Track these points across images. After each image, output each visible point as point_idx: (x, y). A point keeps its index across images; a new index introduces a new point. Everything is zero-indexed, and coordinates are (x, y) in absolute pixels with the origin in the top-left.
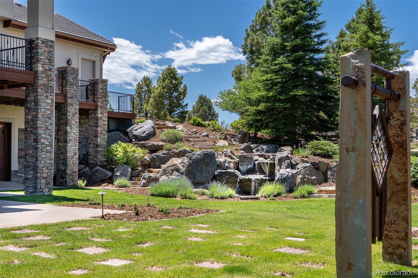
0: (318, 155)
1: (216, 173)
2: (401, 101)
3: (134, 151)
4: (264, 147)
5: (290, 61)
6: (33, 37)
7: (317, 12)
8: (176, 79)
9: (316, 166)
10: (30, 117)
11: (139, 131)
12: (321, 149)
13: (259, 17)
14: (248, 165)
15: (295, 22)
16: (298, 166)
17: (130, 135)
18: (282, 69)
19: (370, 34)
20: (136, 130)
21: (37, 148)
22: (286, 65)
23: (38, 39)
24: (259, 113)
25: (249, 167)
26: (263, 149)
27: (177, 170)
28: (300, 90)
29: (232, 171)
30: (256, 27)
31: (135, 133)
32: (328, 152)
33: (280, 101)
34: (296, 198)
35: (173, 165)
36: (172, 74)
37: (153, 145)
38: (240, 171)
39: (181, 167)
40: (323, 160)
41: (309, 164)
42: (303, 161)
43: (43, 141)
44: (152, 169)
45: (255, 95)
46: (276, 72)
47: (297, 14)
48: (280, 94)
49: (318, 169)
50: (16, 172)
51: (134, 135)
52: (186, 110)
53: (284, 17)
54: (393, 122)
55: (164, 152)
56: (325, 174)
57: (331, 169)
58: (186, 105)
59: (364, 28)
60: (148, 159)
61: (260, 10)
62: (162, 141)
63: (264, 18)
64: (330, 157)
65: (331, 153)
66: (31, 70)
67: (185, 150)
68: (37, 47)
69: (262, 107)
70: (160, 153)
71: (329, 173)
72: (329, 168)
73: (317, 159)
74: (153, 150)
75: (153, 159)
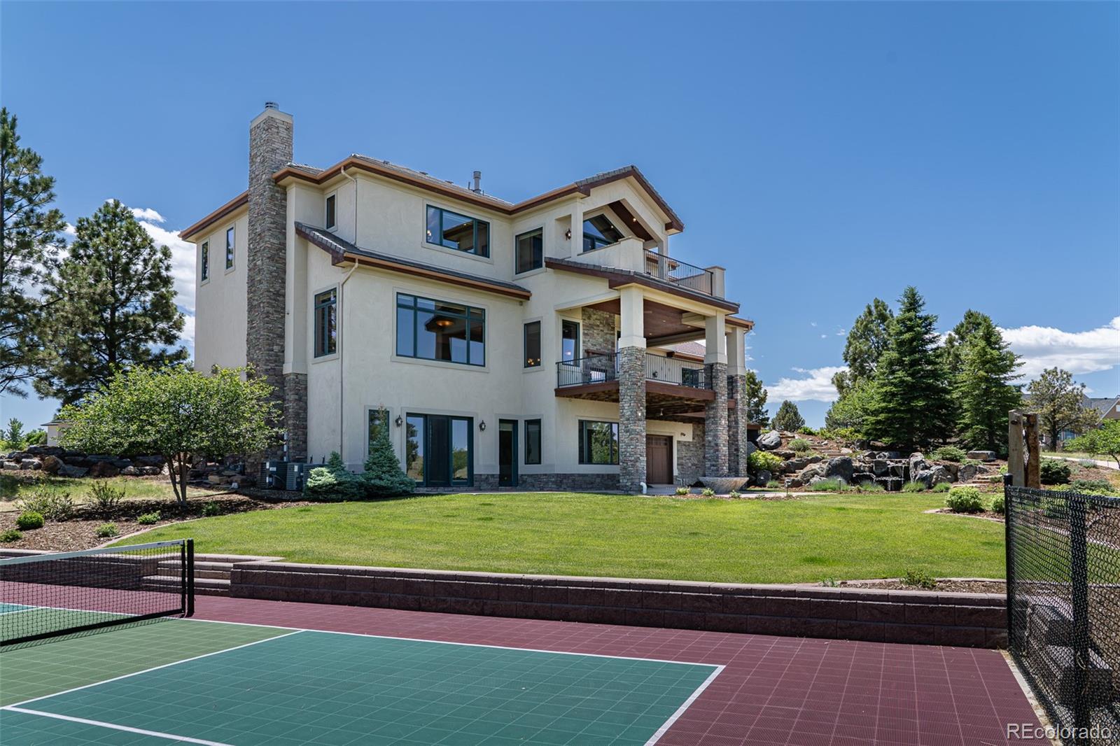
0: (947, 459)
1: (854, 476)
2: (1035, 427)
3: (773, 459)
4: (886, 454)
5: (909, 375)
6: (733, 374)
7: (933, 327)
8: (756, 384)
9: (947, 468)
10: (731, 433)
11: (767, 441)
12: (949, 454)
13: (861, 324)
14: (882, 469)
15: (912, 338)
16: (931, 468)
17: (760, 445)
18: (902, 382)
19: (988, 350)
20: (764, 440)
21: (738, 456)
22: (906, 379)
23: (737, 375)
24: (878, 422)
25: (883, 470)
26: (885, 456)
27: (817, 474)
28: (920, 401)
29: (868, 473)
30: (857, 334)
31: (764, 443)
32: (955, 456)
33: (899, 411)
34: (936, 492)
35: (812, 470)
36: (751, 380)
37: (786, 453)
38: (874, 473)
39: (820, 472)
40: (952, 463)
41: (941, 467)
42: (936, 464)
43: (741, 450)
44: (787, 474)
45: (873, 406)
46: (895, 385)
47: (915, 331)
48: (900, 405)
49: (949, 470)
50: (677, 476)
51: (763, 445)
52: (766, 416)
53: (901, 333)
54: (1030, 437)
55: (796, 459)
56: (955, 474)
57: (960, 470)
58: (767, 411)
59: (983, 343)
60: (783, 465)
61: (860, 317)
62: (791, 449)
63: (866, 326)
64: (957, 461)
65: (958, 458)
66: (732, 398)
67: (817, 457)
68: (736, 381)
69: (882, 417)
70: (794, 460)
71: (959, 474)
72: (958, 470)
73: (948, 463)
74: (787, 457)
75: (788, 465)
